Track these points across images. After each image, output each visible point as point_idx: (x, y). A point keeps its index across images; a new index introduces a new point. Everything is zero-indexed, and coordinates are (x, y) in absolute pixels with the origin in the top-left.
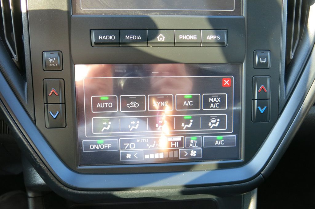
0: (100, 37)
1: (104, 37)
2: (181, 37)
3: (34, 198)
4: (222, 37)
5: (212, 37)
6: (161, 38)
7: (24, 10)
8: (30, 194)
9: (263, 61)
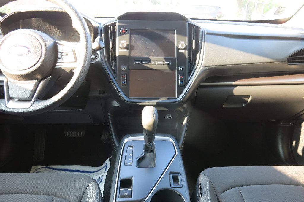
0: (137, 62)
1: (138, 63)
2: (158, 63)
3: (110, 116)
4: (170, 63)
5: (166, 63)
6: (153, 63)
7: (117, 55)
8: (109, 114)
9: (181, 69)
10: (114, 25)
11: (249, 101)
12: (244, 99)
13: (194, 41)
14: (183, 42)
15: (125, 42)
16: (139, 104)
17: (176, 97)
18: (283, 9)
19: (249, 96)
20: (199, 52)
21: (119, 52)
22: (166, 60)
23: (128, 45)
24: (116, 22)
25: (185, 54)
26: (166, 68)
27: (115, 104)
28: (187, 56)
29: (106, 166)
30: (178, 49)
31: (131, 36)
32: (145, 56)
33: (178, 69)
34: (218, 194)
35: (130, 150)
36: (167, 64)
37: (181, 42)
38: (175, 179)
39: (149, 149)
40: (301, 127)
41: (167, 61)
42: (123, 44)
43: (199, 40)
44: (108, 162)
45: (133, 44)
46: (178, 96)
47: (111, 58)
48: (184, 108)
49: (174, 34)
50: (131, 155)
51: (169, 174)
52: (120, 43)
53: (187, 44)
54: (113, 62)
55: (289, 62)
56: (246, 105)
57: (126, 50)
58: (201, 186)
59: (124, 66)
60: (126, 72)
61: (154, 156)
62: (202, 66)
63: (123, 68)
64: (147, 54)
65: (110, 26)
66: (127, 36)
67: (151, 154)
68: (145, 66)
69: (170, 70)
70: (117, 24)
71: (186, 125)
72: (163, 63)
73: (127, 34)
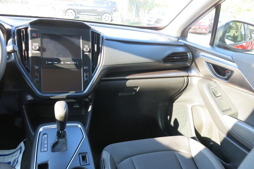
0: (48, 62)
1: (49, 63)
2: (67, 63)
3: (25, 108)
4: (76, 63)
6: (62, 63)
7: (30, 55)
8: (24, 106)
9: (86, 68)
10: (26, 29)
11: (137, 91)
12: (134, 89)
13: (96, 45)
14: (87, 46)
15: (37, 45)
16: (51, 97)
17: (83, 91)
18: (160, 20)
19: (138, 87)
20: (100, 54)
21: (32, 53)
22: (74, 60)
23: (40, 47)
24: (28, 27)
25: (89, 56)
26: (74, 67)
27: (30, 98)
28: (91, 58)
29: (21, 148)
30: (83, 52)
31: (42, 39)
32: (56, 57)
33: (83, 68)
34: (116, 164)
35: (45, 138)
36: (74, 64)
37: (85, 46)
38: (84, 158)
39: (61, 135)
40: (172, 106)
42: (35, 47)
43: (100, 45)
44: (22, 144)
45: (44, 47)
46: (84, 90)
47: (24, 58)
48: (89, 98)
49: (80, 39)
50: (46, 142)
51: (79, 155)
52: (32, 45)
53: (91, 48)
54: (26, 61)
55: (164, 62)
56: (135, 93)
57: (38, 52)
58: (103, 161)
59: (37, 65)
60: (39, 71)
61: (66, 140)
62: (102, 66)
63: (36, 67)
64: (57, 55)
65: (22, 30)
67: (63, 139)
68: (56, 65)
69: (77, 68)
70: (29, 29)
71: (91, 111)
72: (71, 63)
73: (39, 38)
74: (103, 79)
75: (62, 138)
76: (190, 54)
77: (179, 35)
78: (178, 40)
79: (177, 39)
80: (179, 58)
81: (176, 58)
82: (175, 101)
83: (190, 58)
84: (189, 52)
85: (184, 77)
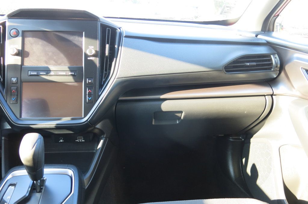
0: (31, 73)
1: (33, 73)
2: (60, 73)
3: (5, 140)
4: (75, 73)
5: (70, 73)
6: (52, 73)
7: (6, 64)
8: (3, 138)
9: (90, 81)
10: (4, 25)
11: (182, 118)
12: (176, 115)
13: (107, 46)
14: (93, 47)
17: (83, 117)
19: (182, 112)
20: (115, 59)
23: (19, 51)
24: (5, 22)
25: (95, 62)
26: (71, 79)
27: (7, 126)
28: (98, 65)
30: (86, 56)
31: (25, 38)
32: (43, 65)
33: (85, 82)
35: (11, 190)
36: (72, 75)
37: (89, 47)
40: (249, 143)
41: (71, 71)
43: (115, 45)
45: (27, 50)
46: (86, 115)
49: (82, 36)
50: (9, 197)
52: (9, 48)
53: (98, 49)
54: (2, 72)
55: (227, 71)
56: (180, 121)
57: (18, 57)
60: (17, 86)
62: (116, 77)
63: (13, 81)
64: (46, 62)
66: (19, 39)
67: (40, 195)
68: (42, 77)
69: (76, 82)
70: (7, 24)
71: (100, 149)
72: (66, 73)
73: (19, 37)
74: (121, 98)
75: (39, 192)
76: (276, 58)
77: (259, 29)
78: (256, 36)
79: (254, 35)
80: (255, 64)
81: (248, 64)
82: (254, 136)
83: (276, 63)
84: (273, 54)
85: (265, 96)
